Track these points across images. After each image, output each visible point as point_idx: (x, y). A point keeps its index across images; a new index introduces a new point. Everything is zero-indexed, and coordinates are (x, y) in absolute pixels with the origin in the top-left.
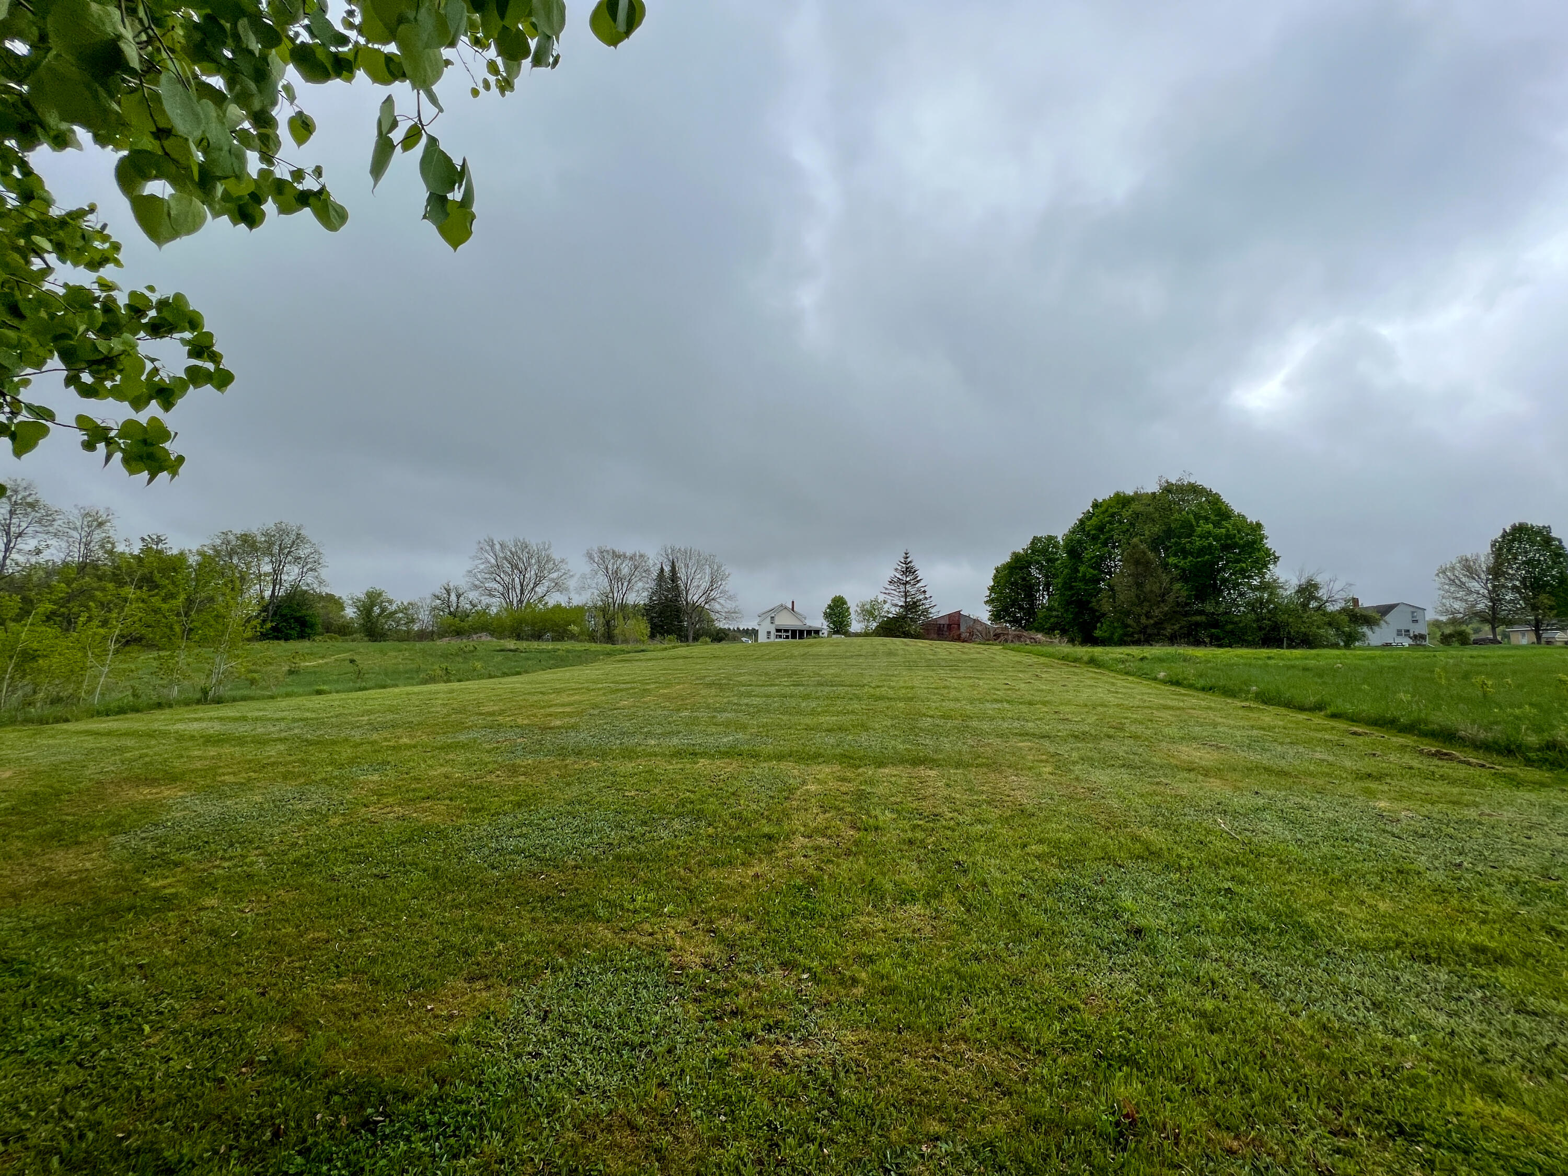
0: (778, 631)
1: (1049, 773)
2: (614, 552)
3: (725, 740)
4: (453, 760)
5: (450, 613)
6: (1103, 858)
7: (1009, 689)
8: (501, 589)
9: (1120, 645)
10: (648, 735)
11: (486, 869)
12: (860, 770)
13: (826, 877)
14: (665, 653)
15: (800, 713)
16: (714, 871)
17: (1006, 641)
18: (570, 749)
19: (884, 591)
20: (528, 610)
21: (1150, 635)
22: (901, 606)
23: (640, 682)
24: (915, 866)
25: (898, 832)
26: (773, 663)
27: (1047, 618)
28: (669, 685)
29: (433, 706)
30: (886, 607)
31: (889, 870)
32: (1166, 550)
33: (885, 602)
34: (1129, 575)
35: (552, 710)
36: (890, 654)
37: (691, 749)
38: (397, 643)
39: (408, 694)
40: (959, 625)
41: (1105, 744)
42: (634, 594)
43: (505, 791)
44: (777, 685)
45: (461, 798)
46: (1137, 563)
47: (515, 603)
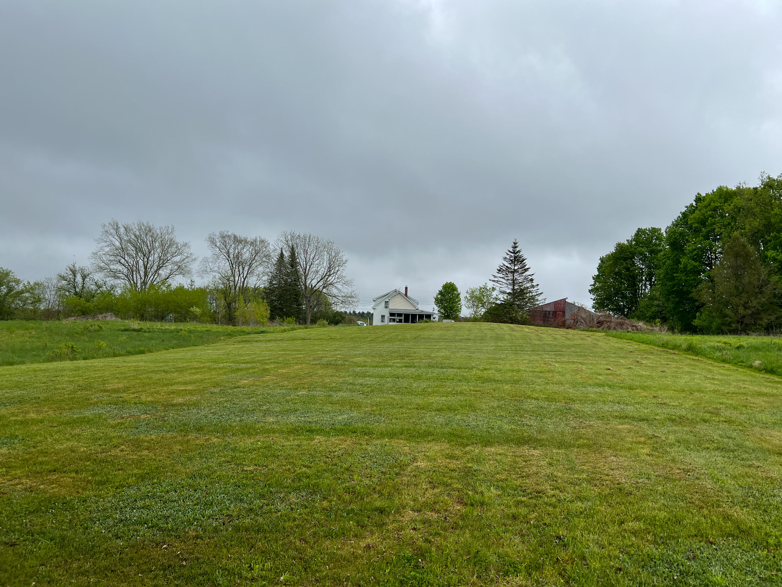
0: (392, 314)
1: (647, 455)
2: (235, 237)
3: (340, 418)
4: (79, 435)
5: (76, 294)
6: (696, 536)
7: (610, 374)
8: (125, 270)
9: (718, 334)
10: (267, 413)
11: (110, 539)
12: (468, 448)
13: (433, 549)
14: (285, 335)
15: (411, 392)
16: (328, 542)
17: (609, 328)
18: (191, 425)
19: (493, 278)
20: (152, 292)
21: (747, 325)
22: (509, 294)
23: (259, 361)
24: (517, 540)
25: (502, 507)
26: (387, 345)
27: (648, 307)
28: (286, 365)
29: (59, 383)
30: (495, 294)
31: (493, 543)
32: (765, 244)
33: (494, 289)
34: (729, 267)
35: (175, 387)
36: (498, 338)
37: (307, 426)
38: (24, 322)
39: (35, 371)
40: (564, 312)
41: (701, 428)
42: (255, 278)
43: (129, 465)
44: (391, 366)
45: (87, 471)
46: (737, 256)
47: (139, 285)
